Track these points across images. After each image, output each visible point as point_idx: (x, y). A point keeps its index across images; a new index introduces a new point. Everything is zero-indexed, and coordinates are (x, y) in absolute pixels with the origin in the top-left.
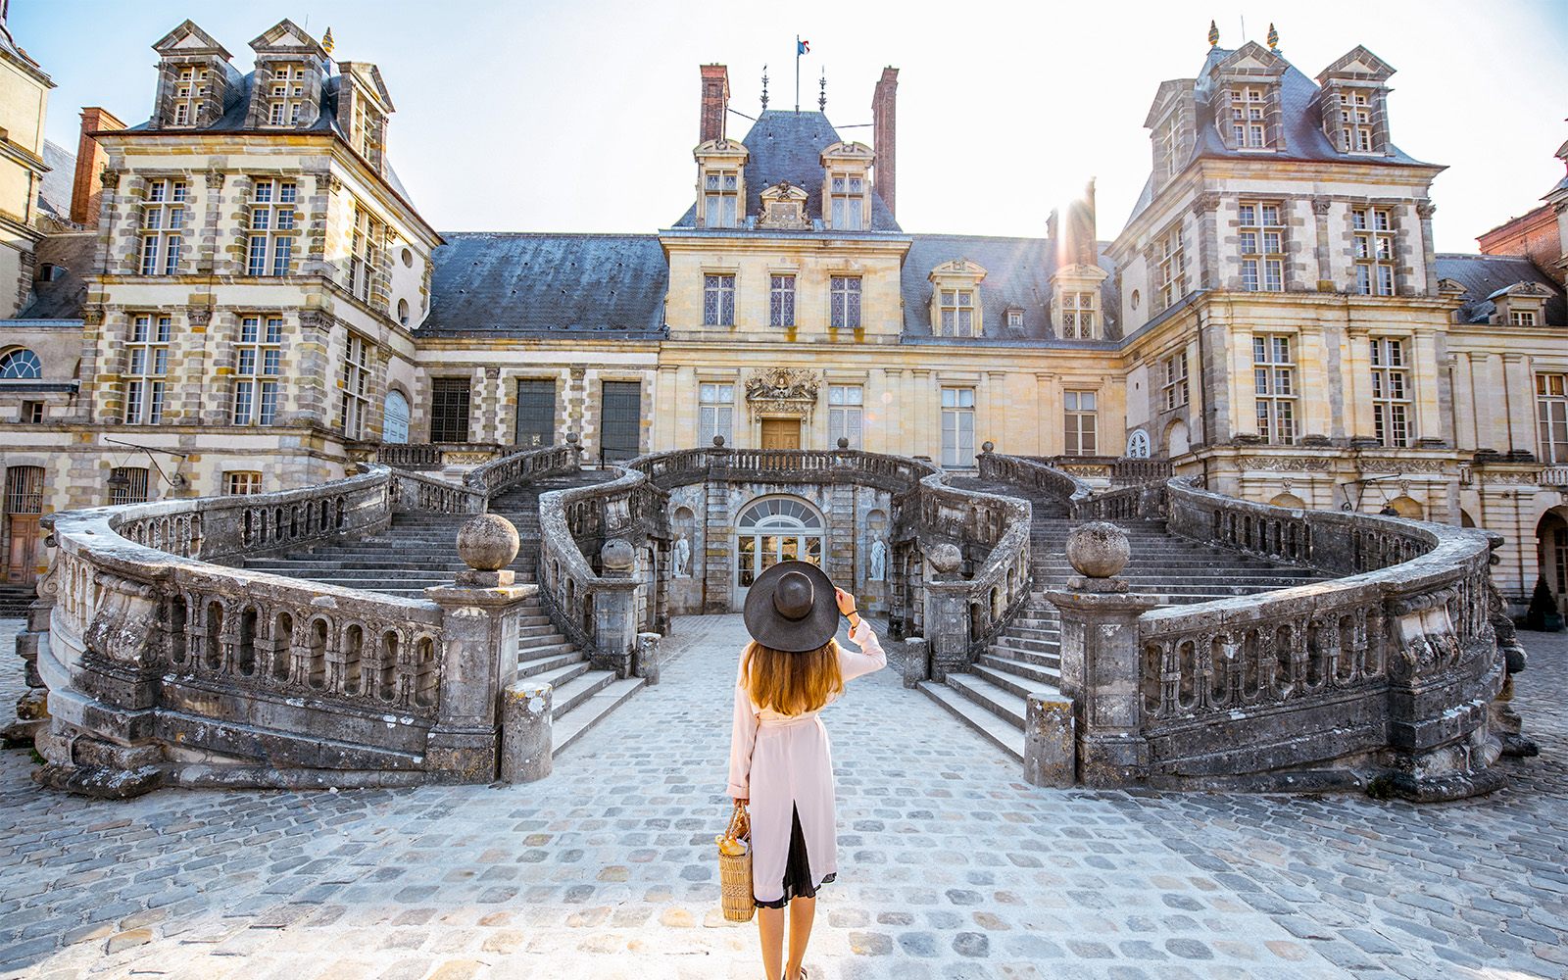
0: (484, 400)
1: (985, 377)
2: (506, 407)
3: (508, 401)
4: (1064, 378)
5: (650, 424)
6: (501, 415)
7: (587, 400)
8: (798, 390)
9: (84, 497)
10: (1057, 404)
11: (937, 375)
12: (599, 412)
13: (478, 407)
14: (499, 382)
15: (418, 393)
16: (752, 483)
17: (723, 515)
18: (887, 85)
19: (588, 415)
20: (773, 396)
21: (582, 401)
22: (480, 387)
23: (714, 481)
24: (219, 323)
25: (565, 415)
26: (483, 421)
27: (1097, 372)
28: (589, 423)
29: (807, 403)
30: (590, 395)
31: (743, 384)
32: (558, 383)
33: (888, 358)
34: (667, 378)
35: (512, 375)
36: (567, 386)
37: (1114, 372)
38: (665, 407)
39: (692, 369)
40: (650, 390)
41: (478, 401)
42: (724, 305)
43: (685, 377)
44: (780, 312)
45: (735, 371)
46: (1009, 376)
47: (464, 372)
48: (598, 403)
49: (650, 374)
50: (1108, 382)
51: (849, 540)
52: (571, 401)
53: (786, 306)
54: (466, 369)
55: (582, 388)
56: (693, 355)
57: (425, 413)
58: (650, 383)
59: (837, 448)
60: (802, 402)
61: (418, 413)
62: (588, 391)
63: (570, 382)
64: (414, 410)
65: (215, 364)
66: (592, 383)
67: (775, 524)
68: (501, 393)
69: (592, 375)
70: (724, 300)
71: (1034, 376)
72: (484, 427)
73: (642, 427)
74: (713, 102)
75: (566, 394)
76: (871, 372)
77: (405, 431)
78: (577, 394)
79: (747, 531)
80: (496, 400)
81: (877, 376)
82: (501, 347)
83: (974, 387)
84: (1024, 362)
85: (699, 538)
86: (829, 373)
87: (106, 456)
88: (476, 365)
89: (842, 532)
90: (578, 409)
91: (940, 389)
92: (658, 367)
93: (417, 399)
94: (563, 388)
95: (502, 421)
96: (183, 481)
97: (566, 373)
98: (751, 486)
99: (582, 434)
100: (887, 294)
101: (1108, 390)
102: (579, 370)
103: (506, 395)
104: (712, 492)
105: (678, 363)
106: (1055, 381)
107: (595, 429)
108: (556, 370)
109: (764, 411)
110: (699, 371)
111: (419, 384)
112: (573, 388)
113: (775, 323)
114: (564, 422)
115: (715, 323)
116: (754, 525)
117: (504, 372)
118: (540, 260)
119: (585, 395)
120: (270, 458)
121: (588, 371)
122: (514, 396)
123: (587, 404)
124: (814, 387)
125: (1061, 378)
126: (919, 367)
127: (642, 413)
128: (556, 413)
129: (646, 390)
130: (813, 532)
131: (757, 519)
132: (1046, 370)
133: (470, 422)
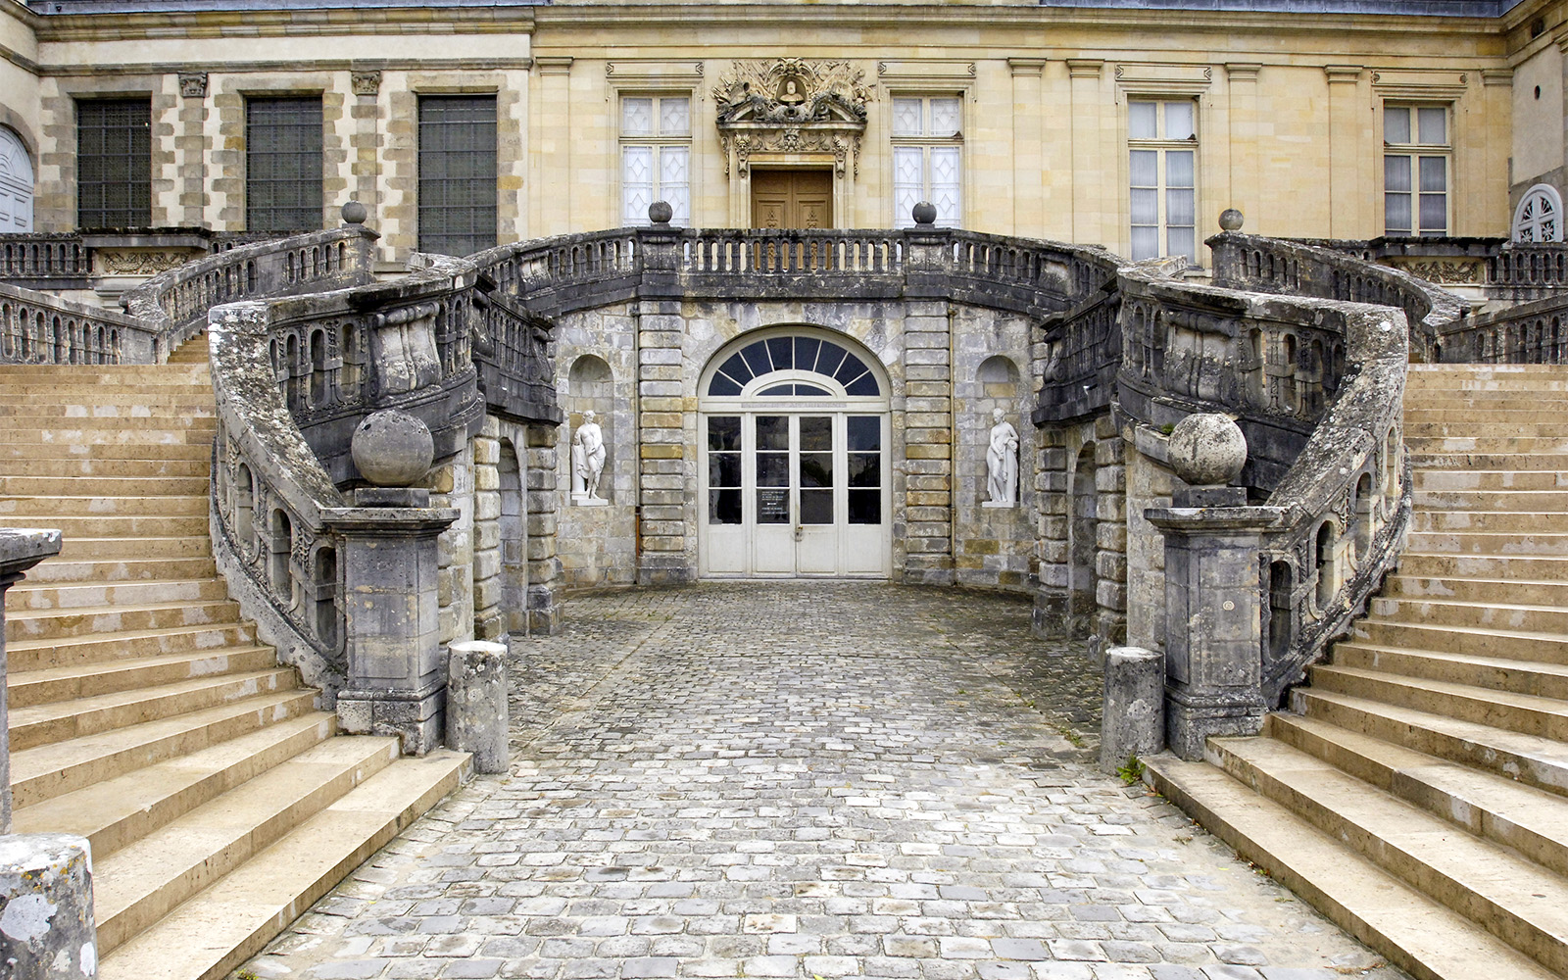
0: (180, 142)
1: (1218, 75)
2: (224, 156)
3: (229, 142)
4: (1386, 78)
5: (518, 183)
6: (216, 172)
7: (388, 136)
8: (830, 105)
10: (1368, 133)
11: (1118, 72)
12: (413, 160)
13: (169, 157)
14: (209, 103)
15: (49, 131)
16: (732, 300)
17: (673, 371)
19: (390, 168)
20: (774, 120)
21: (377, 140)
22: (170, 117)
23: (652, 298)
25: (344, 170)
26: (180, 186)
27: (1452, 64)
28: (394, 184)
29: (846, 133)
30: (394, 126)
31: (709, 95)
32: (327, 103)
33: (1015, 39)
34: (553, 84)
35: (234, 87)
36: (347, 108)
37: (1487, 64)
38: (549, 147)
39: (602, 65)
40: (516, 112)
41: (167, 143)
43: (588, 81)
45: (690, 69)
46: (1270, 72)
47: (136, 85)
48: (410, 142)
49: (515, 79)
50: (1475, 85)
51: (941, 421)
52: (355, 140)
54: (139, 80)
55: (375, 112)
56: (604, 38)
57: (64, 173)
58: (515, 98)
59: (912, 224)
60: (834, 132)
61: (51, 173)
62: (388, 117)
63: (351, 100)
64: (41, 167)
66: (396, 100)
67: (784, 390)
68: (212, 125)
69: (395, 83)
71: (1319, 74)
72: (183, 199)
73: (503, 191)
75: (343, 126)
76: (979, 65)
77: (26, 211)
78: (365, 125)
79: (725, 405)
80: (205, 142)
81: (992, 77)
82: (207, 30)
83: (1196, 98)
84: (1299, 43)
85: (623, 422)
86: (892, 69)
88: (161, 70)
89: (924, 405)
90: (369, 156)
91: (1124, 101)
92: (529, 65)
93: (47, 145)
94: (337, 112)
95: (218, 185)
97: (341, 82)
98: (731, 310)
99: (381, 207)
101: (1475, 100)
102: (367, 75)
103: (224, 130)
104: (647, 322)
105: (571, 53)
106: (1365, 83)
107: (406, 198)
108: (323, 75)
109: (756, 152)
110: (619, 69)
111: (49, 113)
112: (357, 112)
114: (341, 183)
116: (737, 391)
117: (216, 83)
119: (382, 125)
121: (387, 76)
122: (239, 131)
123: (387, 146)
124: (860, 100)
125: (1377, 78)
126: (1081, 55)
127: (502, 162)
128: (326, 165)
129: (507, 112)
130: (863, 405)
131: (745, 379)
132: (1345, 61)
133: (155, 188)
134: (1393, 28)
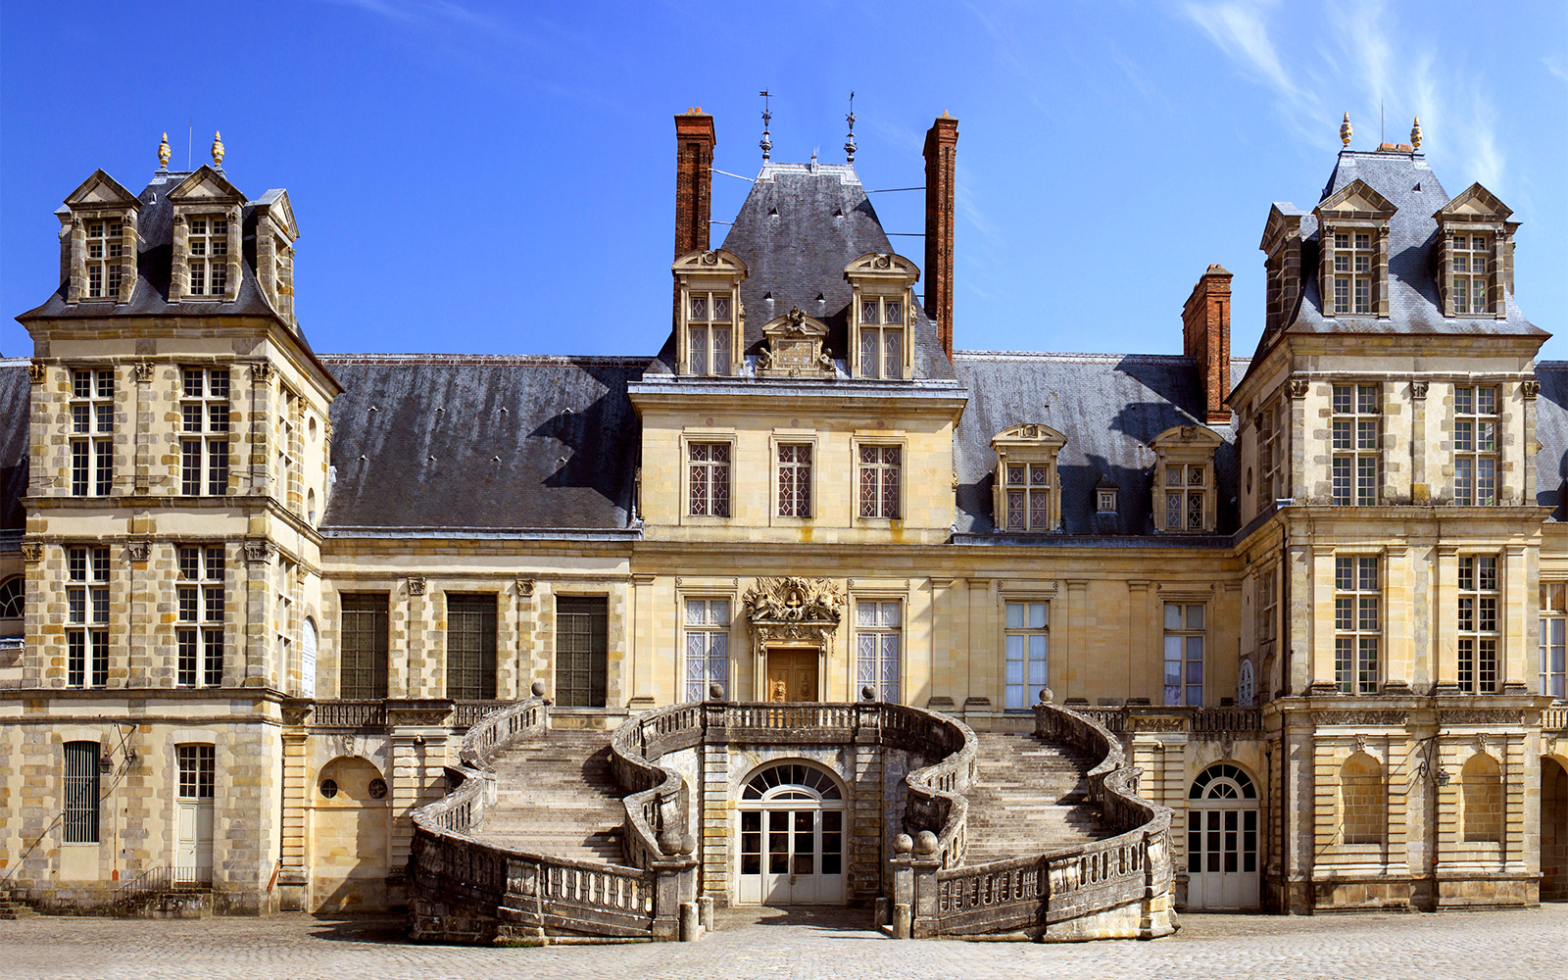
0: (407, 624)
1: (1062, 588)
2: (435, 634)
3: (438, 625)
4: (1165, 587)
5: (620, 656)
6: (430, 645)
7: (538, 624)
8: (818, 609)
9: (39, 778)
10: (1154, 623)
11: (999, 585)
12: (554, 640)
13: (400, 635)
14: (426, 598)
15: (325, 614)
19: (540, 645)
20: (783, 619)
21: (531, 626)
22: (401, 608)
23: (711, 744)
24: (160, 557)
25: (510, 645)
26: (406, 654)
27: (1207, 576)
28: (542, 655)
29: (827, 628)
30: (543, 617)
31: (740, 600)
32: (499, 601)
33: (934, 564)
34: (641, 592)
35: (441, 589)
36: (512, 605)
37: (1227, 576)
38: (640, 633)
39: (674, 579)
40: (620, 609)
41: (398, 625)
42: (715, 486)
43: (663, 590)
44: (791, 496)
45: (729, 581)
46: (1094, 585)
47: (381, 586)
48: (553, 628)
49: (623, 589)
50: (1220, 591)
51: (876, 815)
52: (517, 625)
53: (799, 487)
54: (382, 583)
55: (529, 608)
56: (675, 559)
57: (334, 644)
58: (619, 602)
60: (819, 627)
61: (327, 644)
62: (539, 611)
63: (515, 600)
64: (321, 639)
65: (158, 610)
66: (544, 600)
67: (786, 796)
68: (428, 614)
69: (542, 589)
70: (716, 478)
71: (1124, 584)
72: (409, 663)
73: (611, 661)
75: (508, 615)
76: (911, 579)
77: (312, 670)
78: (524, 616)
79: (752, 805)
80: (423, 625)
82: (426, 551)
83: (1048, 601)
84: (1112, 565)
86: (857, 582)
87: (57, 728)
88: (396, 577)
89: (866, 806)
90: (526, 637)
91: (1003, 604)
92: (629, 579)
93: (323, 624)
94: (506, 608)
95: (430, 654)
96: (134, 757)
97: (509, 588)
99: (532, 671)
100: (933, 471)
101: (1222, 599)
102: (527, 583)
103: (435, 617)
104: (708, 757)
105: (652, 571)
106: (1153, 590)
107: (549, 664)
108: (497, 583)
109: (771, 637)
110: (685, 582)
111: (326, 603)
112: (519, 608)
113: (786, 511)
114: (508, 655)
115: (703, 512)
116: (759, 797)
117: (430, 586)
119: (534, 616)
120: (223, 727)
121: (537, 584)
122: (444, 618)
123: (538, 630)
124: (836, 605)
125: (1160, 587)
126: (977, 574)
127: (611, 643)
128: (499, 642)
129: (614, 609)
130: (833, 805)
131: (764, 790)
132: (1140, 576)
133: (392, 655)
134: (1169, 556)
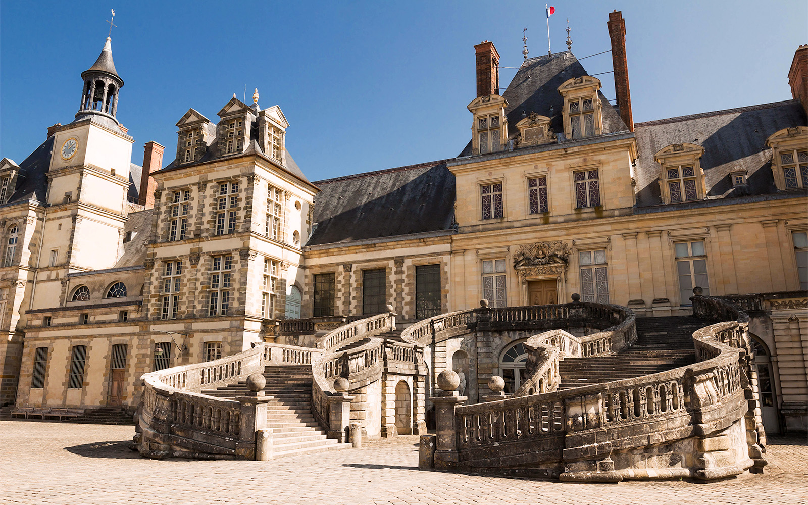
0: (343, 285)
1: (712, 231)
2: (356, 289)
3: (357, 285)
4: (790, 223)
5: (448, 292)
6: (353, 294)
7: (406, 280)
8: (552, 258)
9: (144, 359)
10: (786, 245)
11: (668, 234)
12: (414, 287)
13: (340, 290)
14: (352, 273)
15: (306, 285)
16: (509, 331)
17: (489, 355)
18: (616, 24)
19: (406, 290)
20: (533, 265)
21: (402, 281)
22: (341, 278)
23: (480, 331)
24: (203, 262)
25: (392, 291)
26: (343, 299)
28: (408, 294)
29: (561, 266)
30: (408, 276)
31: (512, 257)
32: (387, 270)
33: (625, 225)
34: (458, 259)
35: (359, 268)
36: (393, 272)
38: (457, 279)
39: (475, 251)
40: (446, 268)
41: (340, 286)
42: (495, 204)
43: (470, 257)
44: (537, 203)
45: (505, 249)
46: (734, 227)
47: (331, 269)
48: (413, 281)
49: (446, 258)
52: (395, 281)
53: (541, 198)
54: (332, 268)
55: (402, 272)
56: (475, 241)
57: (310, 297)
58: (446, 264)
59: (571, 301)
60: (556, 267)
61: (306, 297)
62: (406, 274)
63: (394, 269)
64: (304, 296)
65: (201, 284)
66: (408, 268)
68: (353, 280)
69: (408, 262)
70: (496, 200)
71: (760, 225)
72: (344, 303)
73: (443, 294)
74: (484, 67)
75: (392, 277)
76: (612, 238)
77: (299, 309)
78: (399, 277)
79: (509, 365)
80: (350, 285)
81: (617, 241)
82: (352, 252)
83: (704, 239)
84: (747, 214)
85: (472, 372)
86: (577, 242)
87: (153, 337)
88: (338, 264)
90: (400, 286)
91: (672, 244)
92: (451, 253)
93: (306, 289)
94: (390, 273)
95: (354, 298)
96: (186, 349)
97: (391, 263)
98: (508, 333)
99: (404, 302)
100: (619, 178)
102: (399, 261)
103: (356, 281)
104: (480, 339)
105: (465, 248)
106: (782, 226)
107: (411, 299)
108: (386, 262)
109: (528, 275)
110: (480, 252)
111: (307, 280)
112: (396, 273)
113: (534, 211)
114: (391, 295)
115: (490, 217)
117: (354, 267)
118: (378, 189)
119: (404, 276)
120: (226, 334)
121: (405, 260)
122: (361, 281)
123: (405, 283)
124: (566, 255)
125: (786, 223)
126: (652, 229)
127: (442, 285)
128: (387, 290)
129: (444, 269)
131: (516, 356)
132: (770, 218)
133: (336, 300)
134: (790, 203)
